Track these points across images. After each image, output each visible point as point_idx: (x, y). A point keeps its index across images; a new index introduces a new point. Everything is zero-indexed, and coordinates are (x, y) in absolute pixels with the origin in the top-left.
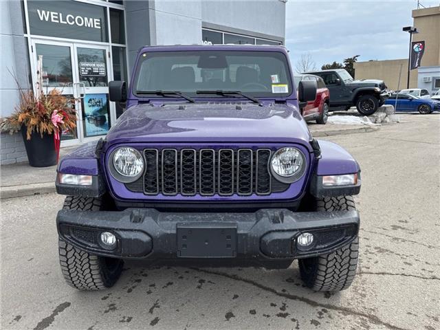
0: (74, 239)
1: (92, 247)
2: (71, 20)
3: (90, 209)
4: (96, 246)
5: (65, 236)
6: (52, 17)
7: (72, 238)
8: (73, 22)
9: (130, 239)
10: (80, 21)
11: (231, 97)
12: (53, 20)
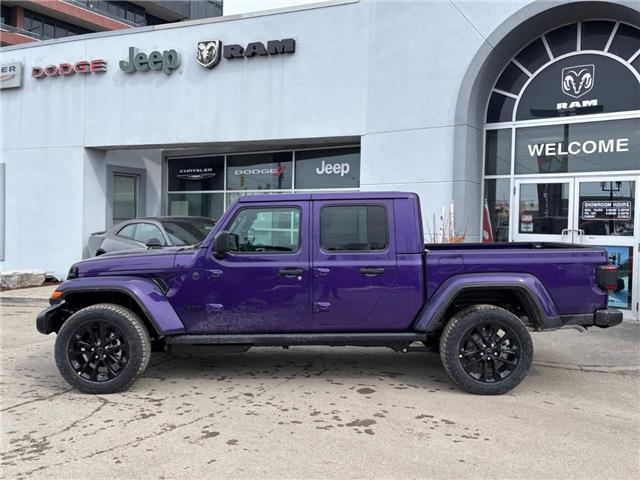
2: (575, 148)
6: (547, 149)
8: (579, 151)
10: (589, 147)
12: (547, 154)
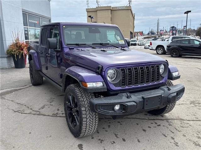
0: (102, 111)
1: (111, 112)
3: (92, 98)
4: (113, 111)
5: (98, 110)
7: (101, 110)
9: (131, 105)
11: (105, 46)
